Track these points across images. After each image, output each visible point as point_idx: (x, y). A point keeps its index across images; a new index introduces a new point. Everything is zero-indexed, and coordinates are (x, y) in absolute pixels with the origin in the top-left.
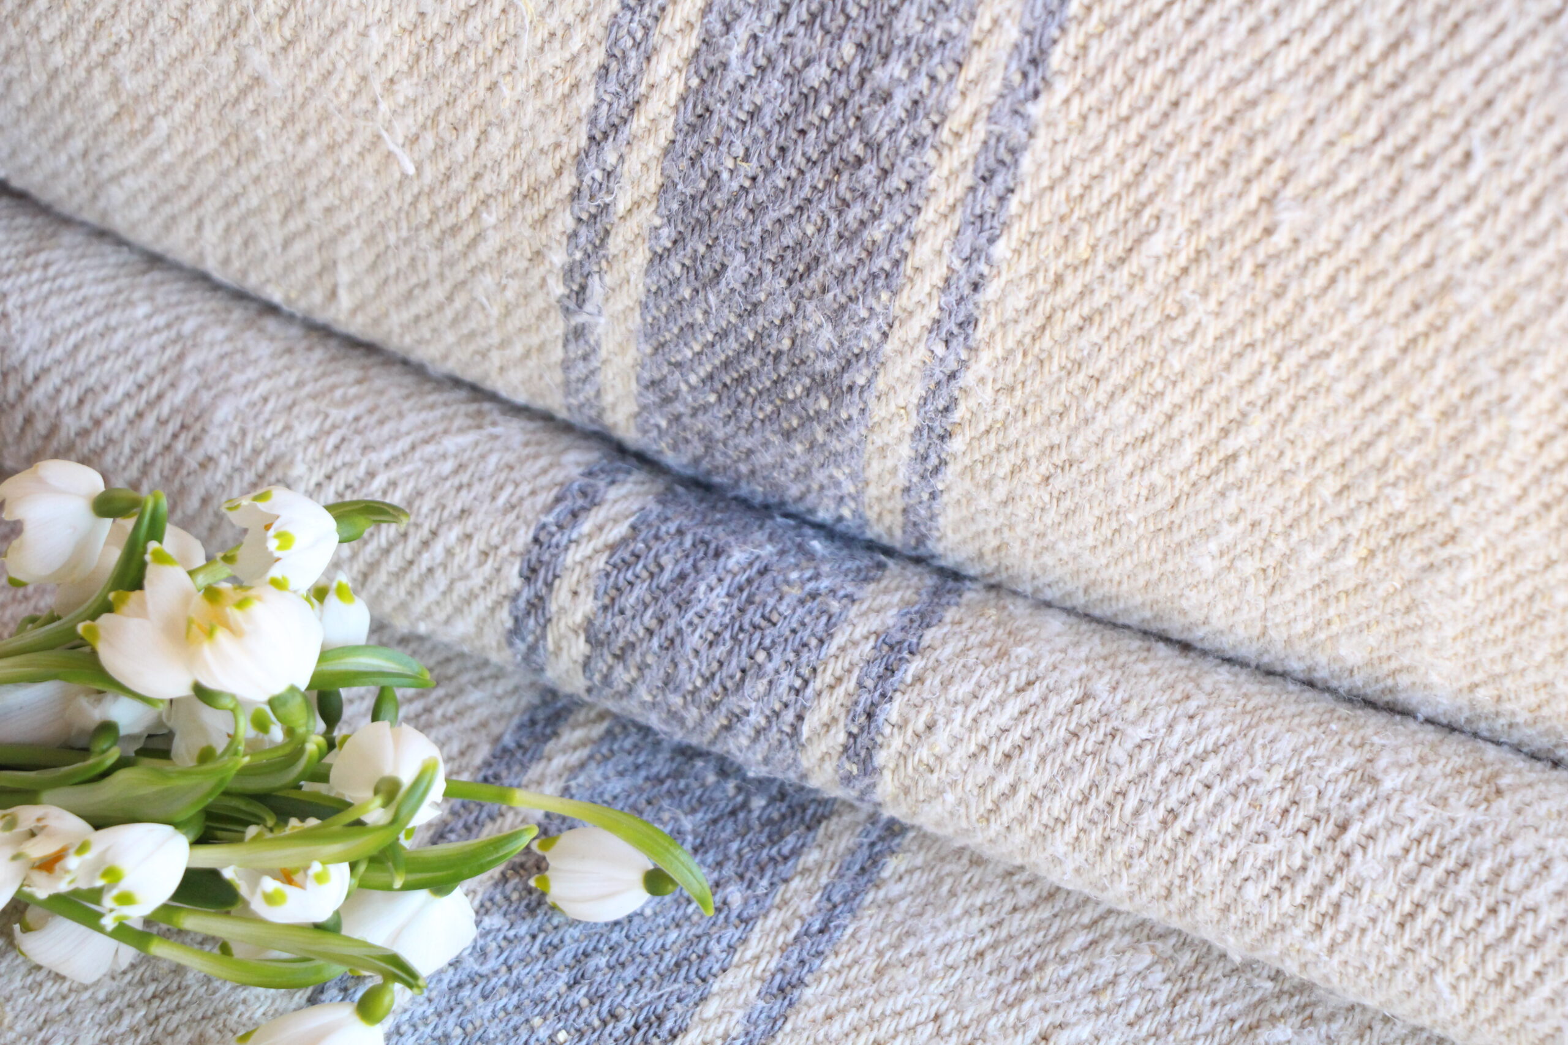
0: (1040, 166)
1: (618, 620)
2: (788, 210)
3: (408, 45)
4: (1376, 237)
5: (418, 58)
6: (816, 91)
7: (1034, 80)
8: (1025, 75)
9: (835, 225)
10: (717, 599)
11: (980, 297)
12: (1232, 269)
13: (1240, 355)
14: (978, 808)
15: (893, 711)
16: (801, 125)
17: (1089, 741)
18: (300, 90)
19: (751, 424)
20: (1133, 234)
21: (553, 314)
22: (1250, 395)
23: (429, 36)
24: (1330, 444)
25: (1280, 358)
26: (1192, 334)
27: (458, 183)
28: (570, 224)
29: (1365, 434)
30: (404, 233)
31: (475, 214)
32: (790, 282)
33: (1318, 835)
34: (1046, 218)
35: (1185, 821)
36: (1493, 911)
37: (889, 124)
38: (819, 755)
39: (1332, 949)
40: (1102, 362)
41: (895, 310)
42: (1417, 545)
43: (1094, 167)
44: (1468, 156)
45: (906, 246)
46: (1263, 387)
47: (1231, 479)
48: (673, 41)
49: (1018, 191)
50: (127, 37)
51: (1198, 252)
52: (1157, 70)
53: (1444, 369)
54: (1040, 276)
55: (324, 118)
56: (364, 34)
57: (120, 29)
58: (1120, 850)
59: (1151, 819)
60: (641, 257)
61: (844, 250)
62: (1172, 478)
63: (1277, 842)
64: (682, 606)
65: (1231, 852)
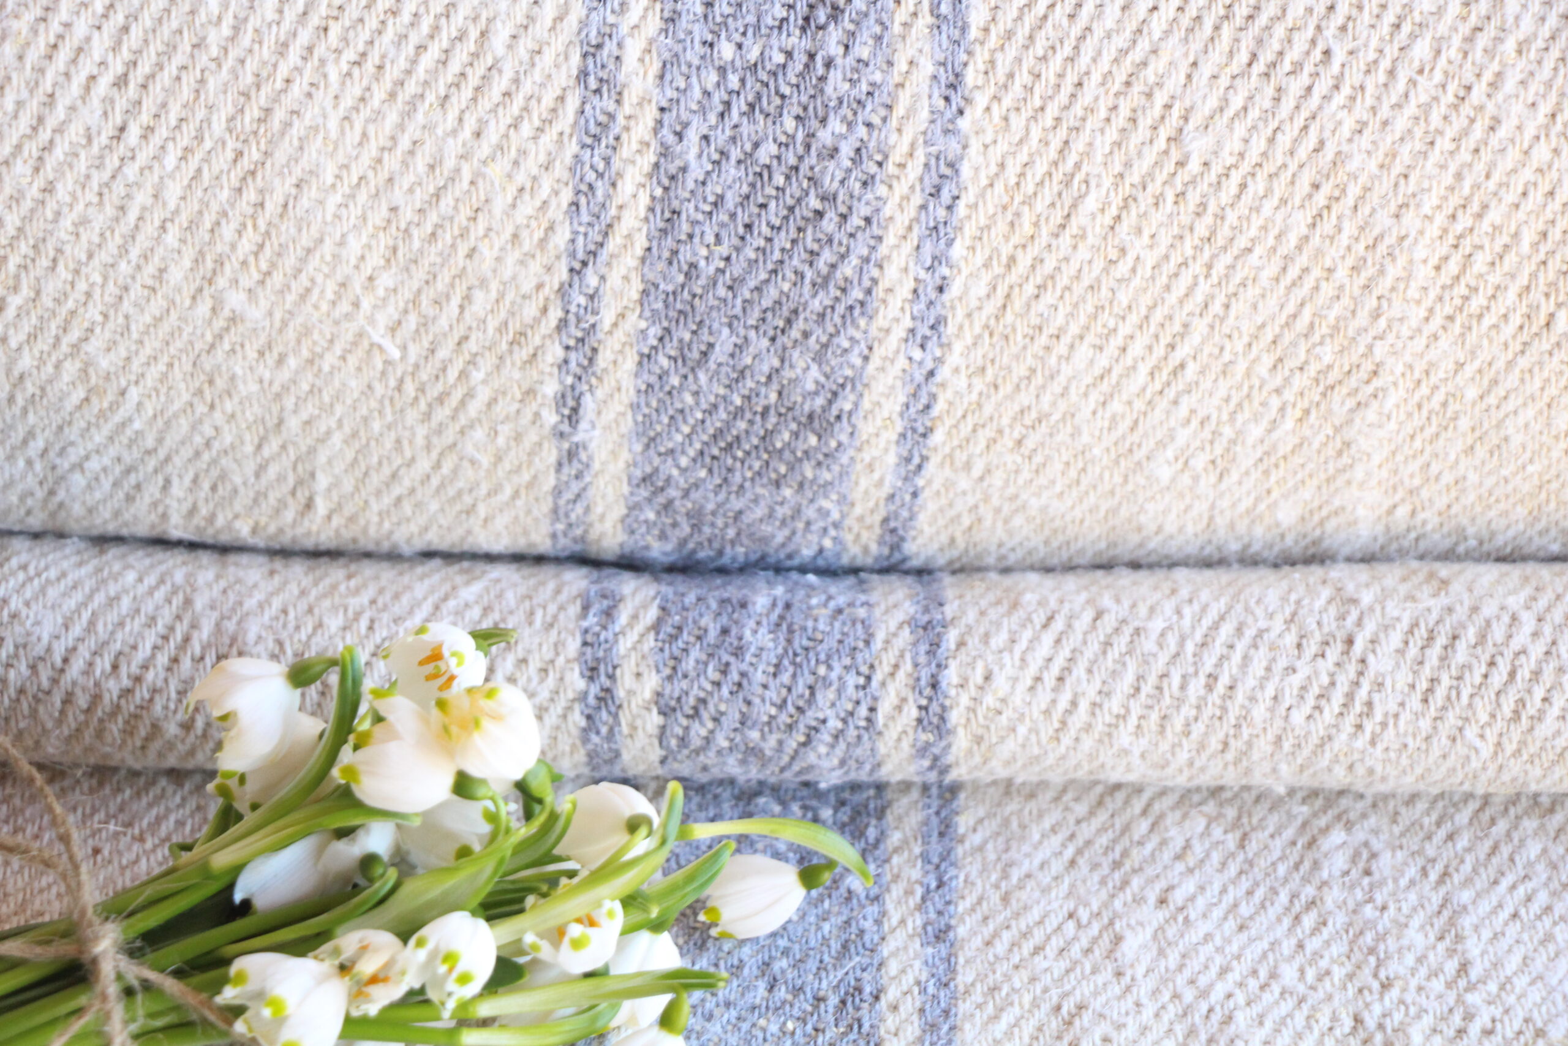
0: (977, 169)
1: (684, 684)
2: (763, 276)
3: (384, 241)
4: (1272, 140)
5: (395, 250)
6: (768, 167)
7: (956, 100)
8: (947, 99)
9: (809, 274)
10: (764, 637)
11: (946, 297)
12: (1157, 204)
13: (1176, 275)
14: (1047, 731)
15: (951, 676)
16: (761, 200)
17: (1121, 643)
18: (278, 316)
19: (741, 487)
20: (1067, 201)
21: (546, 445)
22: (1189, 307)
23: (403, 226)
24: (1263, 326)
25: (1209, 267)
26: (1134, 270)
27: (443, 353)
28: (560, 353)
29: (1290, 308)
30: (389, 418)
31: (463, 375)
32: (773, 339)
33: (1333, 654)
34: (991, 212)
35: (1224, 680)
36: (1492, 664)
37: (839, 175)
38: (895, 736)
39: (1373, 743)
40: (1060, 320)
41: (873, 332)
42: (1345, 391)
43: (1023, 157)
44: (1327, 53)
45: (875, 272)
46: (1199, 297)
47: (1181, 387)
48: (633, 162)
49: (963, 196)
50: (99, 318)
51: (1125, 200)
52: (1056, 63)
53: (1349, 228)
54: (995, 262)
55: (306, 331)
56: (342, 243)
57: (93, 313)
58: (1178, 723)
59: (1196, 687)
60: (630, 363)
61: (821, 294)
62: (1129, 403)
63: (1304, 670)
64: (738, 652)
65: (1270, 691)
